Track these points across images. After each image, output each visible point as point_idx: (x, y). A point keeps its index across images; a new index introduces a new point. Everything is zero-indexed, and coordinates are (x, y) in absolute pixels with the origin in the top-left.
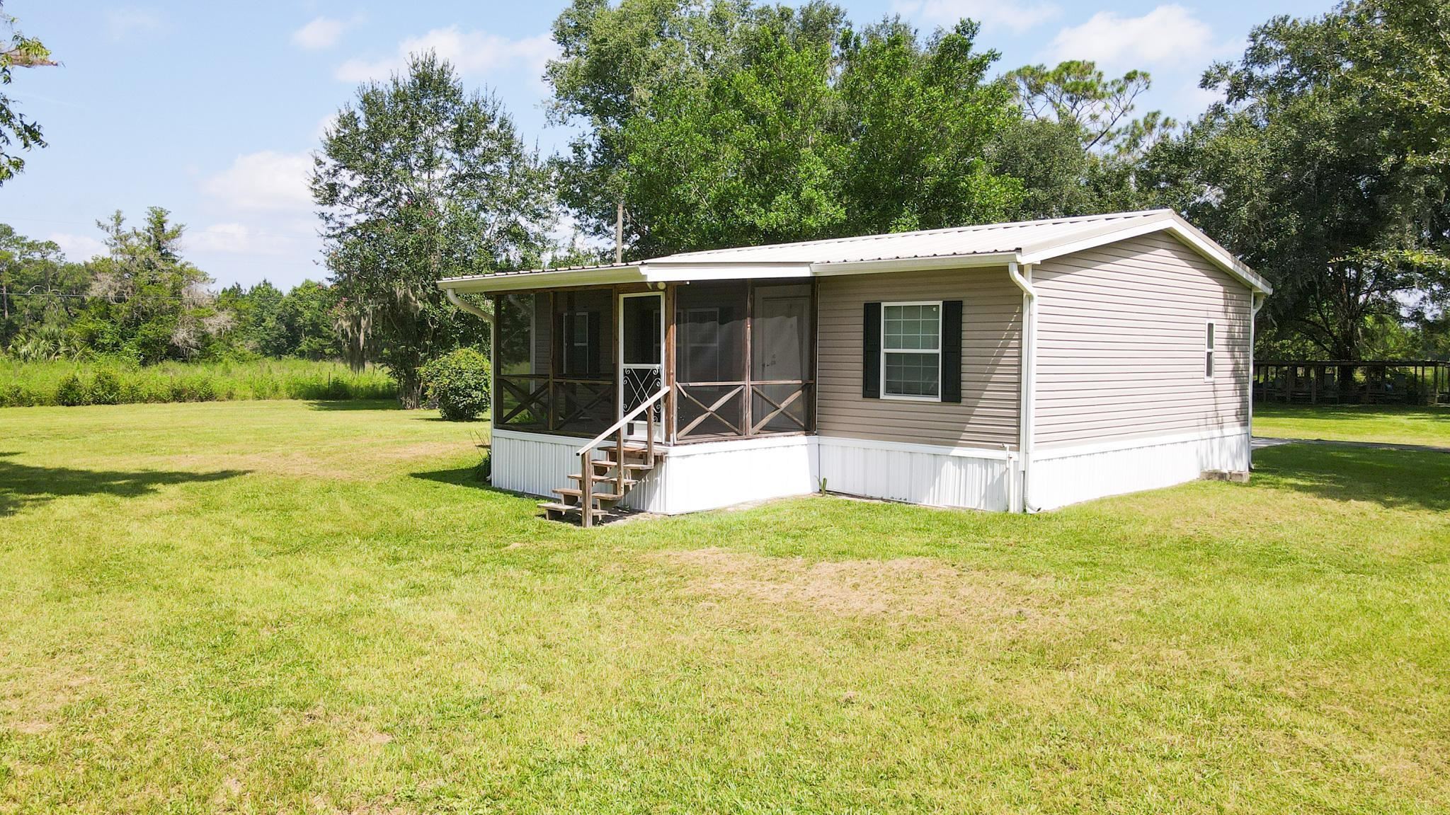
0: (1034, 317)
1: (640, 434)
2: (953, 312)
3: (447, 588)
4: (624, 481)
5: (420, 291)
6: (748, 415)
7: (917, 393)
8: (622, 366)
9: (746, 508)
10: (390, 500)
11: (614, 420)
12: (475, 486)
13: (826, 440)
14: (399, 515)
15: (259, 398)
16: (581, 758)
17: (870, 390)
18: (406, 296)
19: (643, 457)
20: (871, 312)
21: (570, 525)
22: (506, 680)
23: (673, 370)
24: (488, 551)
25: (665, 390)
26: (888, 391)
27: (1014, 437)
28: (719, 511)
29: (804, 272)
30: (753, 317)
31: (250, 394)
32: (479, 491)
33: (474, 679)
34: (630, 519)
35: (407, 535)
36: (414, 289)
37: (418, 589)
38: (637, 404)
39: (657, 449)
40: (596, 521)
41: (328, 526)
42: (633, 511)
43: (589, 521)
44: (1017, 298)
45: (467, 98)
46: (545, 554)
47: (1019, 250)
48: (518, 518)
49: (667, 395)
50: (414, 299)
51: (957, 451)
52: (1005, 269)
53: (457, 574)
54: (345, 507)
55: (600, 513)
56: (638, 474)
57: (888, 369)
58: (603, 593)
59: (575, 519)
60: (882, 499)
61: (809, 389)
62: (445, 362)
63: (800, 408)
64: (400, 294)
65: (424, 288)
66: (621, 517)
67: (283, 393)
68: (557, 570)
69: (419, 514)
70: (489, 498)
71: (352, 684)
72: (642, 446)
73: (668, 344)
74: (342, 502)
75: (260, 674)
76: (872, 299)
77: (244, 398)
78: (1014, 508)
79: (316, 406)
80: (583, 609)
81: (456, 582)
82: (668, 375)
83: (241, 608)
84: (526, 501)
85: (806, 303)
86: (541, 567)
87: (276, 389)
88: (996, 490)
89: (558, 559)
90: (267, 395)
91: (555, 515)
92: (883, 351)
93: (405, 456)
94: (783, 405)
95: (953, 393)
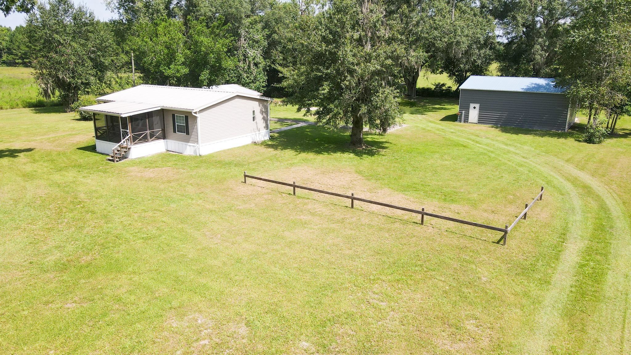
0: (199, 120)
1: (125, 143)
2: (187, 118)
3: (89, 177)
4: (122, 153)
5: (68, 75)
6: (149, 137)
7: (182, 132)
8: (121, 130)
9: (149, 156)
10: (73, 157)
11: (121, 141)
12: (92, 152)
13: (168, 140)
14: (78, 161)
15: (12, 109)
16: (106, 195)
17: (175, 131)
18: (63, 77)
19: (126, 148)
20: (173, 115)
21: (112, 162)
22: (98, 188)
23: (131, 132)
24: (96, 169)
25: (130, 135)
26: (177, 132)
27: (197, 142)
28: (143, 157)
29: (159, 108)
30: (148, 118)
31: (8, 107)
32: (94, 153)
33: (94, 188)
34: (124, 160)
35: (80, 166)
36: (66, 75)
37: (84, 177)
38: (125, 138)
39: (129, 147)
40: (117, 161)
41: (64, 165)
42: (126, 158)
43: (116, 161)
44: (196, 118)
45: (76, 6)
46: (106, 169)
47: (193, 110)
48: (102, 161)
49: (130, 136)
50: (66, 78)
51: (189, 144)
52: (191, 113)
53: (91, 174)
54: (65, 159)
55: (118, 159)
56: (125, 152)
57: (177, 127)
58: (114, 176)
59: (113, 161)
60: (178, 153)
61: (164, 130)
62: (80, 103)
63: (161, 135)
64: (61, 77)
65: (69, 74)
66: (123, 160)
67: (20, 106)
68: (108, 172)
69: (81, 161)
70: (96, 155)
71: (79, 190)
72: (126, 145)
73: (129, 126)
74: (64, 158)
75: (67, 189)
76: (174, 113)
77: (7, 109)
78: (198, 155)
79: (34, 111)
80: (110, 179)
81: (91, 175)
82: (130, 132)
83: (58, 181)
84: (104, 156)
85: (162, 112)
86: (105, 172)
87: (18, 105)
88: (195, 151)
89: (108, 170)
90: (15, 107)
91: (109, 160)
92: (176, 124)
93: (75, 142)
94: (157, 135)
95: (188, 133)
